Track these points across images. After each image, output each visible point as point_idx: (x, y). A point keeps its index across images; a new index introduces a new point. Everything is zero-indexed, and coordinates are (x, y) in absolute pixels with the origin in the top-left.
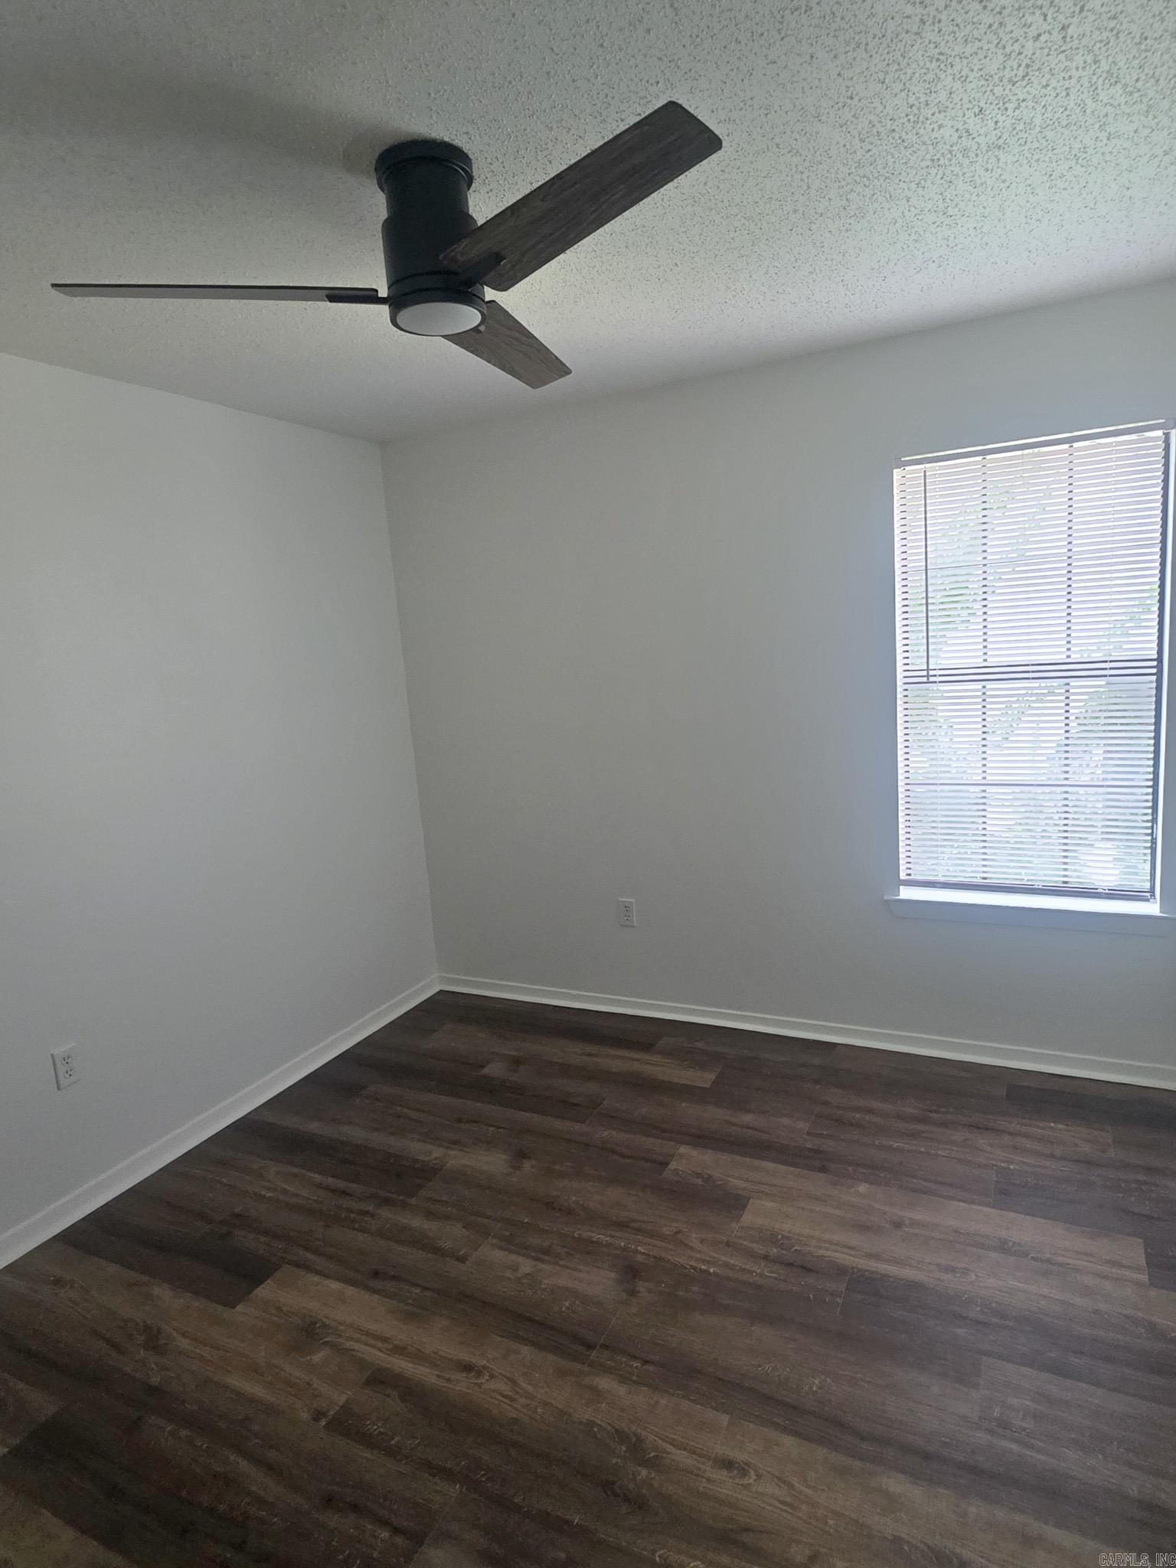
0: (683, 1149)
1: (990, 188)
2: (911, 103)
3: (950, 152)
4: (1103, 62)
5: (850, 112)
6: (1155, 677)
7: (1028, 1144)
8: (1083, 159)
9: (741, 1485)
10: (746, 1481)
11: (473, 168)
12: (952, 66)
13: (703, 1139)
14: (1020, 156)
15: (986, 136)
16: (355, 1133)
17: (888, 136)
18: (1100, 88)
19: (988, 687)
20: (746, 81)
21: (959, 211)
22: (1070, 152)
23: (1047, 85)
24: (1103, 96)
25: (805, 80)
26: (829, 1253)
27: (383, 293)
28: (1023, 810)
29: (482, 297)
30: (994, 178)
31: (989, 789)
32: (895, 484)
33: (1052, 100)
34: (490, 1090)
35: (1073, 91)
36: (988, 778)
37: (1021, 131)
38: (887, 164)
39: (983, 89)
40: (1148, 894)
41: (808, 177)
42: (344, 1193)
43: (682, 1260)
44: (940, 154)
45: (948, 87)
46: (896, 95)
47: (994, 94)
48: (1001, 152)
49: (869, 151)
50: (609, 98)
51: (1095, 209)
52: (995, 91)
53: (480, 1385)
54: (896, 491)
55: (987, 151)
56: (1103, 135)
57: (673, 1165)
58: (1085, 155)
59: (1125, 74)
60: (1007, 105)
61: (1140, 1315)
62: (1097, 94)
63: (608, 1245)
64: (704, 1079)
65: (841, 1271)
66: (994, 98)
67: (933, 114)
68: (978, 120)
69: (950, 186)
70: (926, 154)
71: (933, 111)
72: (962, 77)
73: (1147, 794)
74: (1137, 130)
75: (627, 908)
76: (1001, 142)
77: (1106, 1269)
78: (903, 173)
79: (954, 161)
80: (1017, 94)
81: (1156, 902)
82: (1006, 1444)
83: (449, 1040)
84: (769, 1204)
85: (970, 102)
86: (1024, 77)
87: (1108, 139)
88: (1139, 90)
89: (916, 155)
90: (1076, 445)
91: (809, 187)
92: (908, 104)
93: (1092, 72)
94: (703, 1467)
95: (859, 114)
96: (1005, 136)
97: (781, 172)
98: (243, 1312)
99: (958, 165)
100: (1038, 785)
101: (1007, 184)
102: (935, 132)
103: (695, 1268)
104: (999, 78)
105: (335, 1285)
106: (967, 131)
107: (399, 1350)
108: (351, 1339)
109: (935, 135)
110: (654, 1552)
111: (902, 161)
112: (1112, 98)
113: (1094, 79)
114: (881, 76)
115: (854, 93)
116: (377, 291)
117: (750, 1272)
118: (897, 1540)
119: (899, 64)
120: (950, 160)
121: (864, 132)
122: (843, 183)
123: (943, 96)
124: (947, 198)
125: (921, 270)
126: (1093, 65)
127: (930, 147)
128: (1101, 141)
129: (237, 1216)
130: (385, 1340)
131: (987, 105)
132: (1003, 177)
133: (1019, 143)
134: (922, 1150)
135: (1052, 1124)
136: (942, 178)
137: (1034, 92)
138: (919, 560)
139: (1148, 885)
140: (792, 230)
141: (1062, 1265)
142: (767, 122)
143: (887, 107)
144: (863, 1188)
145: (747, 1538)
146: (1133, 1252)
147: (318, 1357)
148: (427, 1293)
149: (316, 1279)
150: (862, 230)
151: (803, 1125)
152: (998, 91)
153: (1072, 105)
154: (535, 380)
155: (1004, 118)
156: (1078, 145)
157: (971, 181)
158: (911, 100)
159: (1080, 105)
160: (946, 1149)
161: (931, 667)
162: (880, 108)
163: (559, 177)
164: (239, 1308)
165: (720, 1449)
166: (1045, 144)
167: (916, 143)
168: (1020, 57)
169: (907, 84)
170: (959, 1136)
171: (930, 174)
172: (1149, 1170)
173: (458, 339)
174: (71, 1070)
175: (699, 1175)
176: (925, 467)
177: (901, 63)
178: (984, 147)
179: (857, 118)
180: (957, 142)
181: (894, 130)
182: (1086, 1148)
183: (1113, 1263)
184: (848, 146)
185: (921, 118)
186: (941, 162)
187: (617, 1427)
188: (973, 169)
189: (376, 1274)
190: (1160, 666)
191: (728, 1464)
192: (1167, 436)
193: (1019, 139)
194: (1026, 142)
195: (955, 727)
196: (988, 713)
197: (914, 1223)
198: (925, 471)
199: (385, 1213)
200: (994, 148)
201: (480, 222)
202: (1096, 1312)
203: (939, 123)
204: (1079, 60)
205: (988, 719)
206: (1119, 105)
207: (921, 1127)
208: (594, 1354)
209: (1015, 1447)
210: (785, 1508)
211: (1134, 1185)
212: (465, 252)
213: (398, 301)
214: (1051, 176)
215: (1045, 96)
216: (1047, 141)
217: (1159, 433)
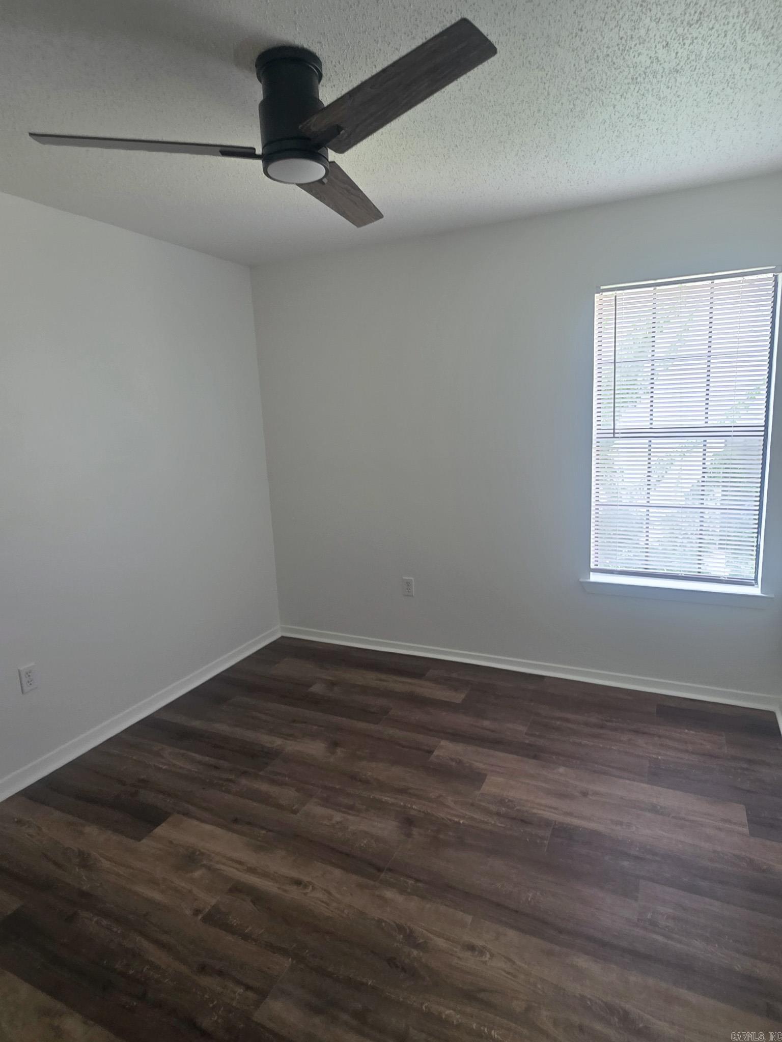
0: (443, 743)
1: (669, 101)
2: (621, 36)
3: (645, 73)
4: (751, 14)
5: (580, 41)
6: (763, 438)
7: (670, 743)
8: (732, 83)
9: (481, 961)
10: (484, 959)
11: (323, 68)
12: (650, 11)
13: (456, 736)
14: (691, 78)
15: (669, 63)
16: (223, 728)
17: (604, 60)
18: (747, 32)
19: (653, 441)
20: (511, 14)
21: (647, 116)
22: (724, 77)
23: (713, 28)
24: (749, 39)
25: (551, 15)
26: (540, 812)
27: (259, 151)
28: (668, 528)
29: (327, 158)
30: (672, 94)
31: (651, 510)
32: (596, 304)
33: (715, 39)
34: (315, 702)
35: (729, 33)
36: (651, 502)
37: (693, 60)
38: (602, 80)
39: (670, 29)
40: (753, 581)
41: (549, 87)
42: (216, 768)
43: (442, 815)
44: (638, 74)
45: (646, 26)
46: (611, 30)
47: (677, 33)
48: (678, 75)
49: (591, 69)
50: (418, 21)
51: (737, 119)
52: (678, 31)
53: (305, 894)
54: (596, 309)
55: (669, 74)
56: (747, 66)
57: (436, 753)
58: (733, 80)
59: (764, 23)
60: (685, 41)
61: (744, 854)
62: (745, 36)
63: (392, 804)
64: (458, 697)
65: (547, 823)
66: (677, 35)
67: (635, 45)
68: (665, 51)
69: (642, 98)
70: (628, 74)
71: (635, 42)
72: (657, 18)
73: (755, 515)
74: (769, 63)
75: (408, 583)
76: (679, 68)
77: (721, 824)
78: (612, 86)
79: (647, 80)
80: (692, 34)
81: (758, 587)
82: (655, 936)
83: (289, 668)
84: (500, 780)
85: (660, 37)
86: (697, 21)
87: (750, 69)
88: (773, 35)
89: (622, 74)
90: (716, 281)
91: (549, 94)
92: (619, 37)
93: (742, 21)
94: (455, 949)
95: (586, 43)
96: (682, 64)
97: (531, 82)
98: (147, 845)
99: (649, 83)
100: (683, 507)
101: (681, 98)
102: (635, 58)
103: (450, 820)
104: (681, 21)
105: (208, 827)
106: (657, 58)
107: (252, 870)
108: (217, 862)
109: (635, 60)
110: (422, 1004)
111: (612, 78)
112: (754, 40)
113: (744, 25)
114: (603, 15)
115: (584, 26)
116: (254, 149)
117: (486, 823)
118: (583, 998)
119: (615, 7)
120: (644, 79)
121: (589, 56)
122: (572, 92)
123: (643, 32)
124: (640, 107)
125: (619, 157)
126: (744, 15)
127: (632, 70)
128: (745, 70)
129: (143, 781)
130: (240, 863)
131: (672, 40)
132: (678, 93)
133: (691, 69)
134: (601, 746)
135: (686, 731)
136: (638, 92)
137: (703, 32)
138: (610, 356)
139: (753, 576)
140: (535, 125)
141: (693, 821)
142: (524, 45)
143: (605, 39)
144: (562, 770)
145: (482, 995)
146: (739, 813)
147: (197, 874)
148: (270, 834)
149: (195, 822)
150: (582, 127)
151: (523, 729)
152: (680, 30)
153: (728, 43)
154: (359, 222)
155: (682, 50)
156: (729, 73)
157: (657, 95)
158: (622, 34)
159: (733, 44)
160: (617, 746)
161: (616, 427)
162: (600, 38)
163: (384, 71)
164: (144, 841)
165: (467, 938)
166: (708, 70)
167: (622, 66)
168: (696, 6)
169: (620, 22)
170: (625, 737)
171: (630, 88)
172: (750, 761)
173: (308, 187)
174: (31, 681)
175: (452, 760)
176: (616, 293)
177: (617, 7)
178: (667, 71)
179: (585, 46)
180: (650, 66)
181: (608, 55)
182: (708, 746)
183: (725, 821)
184: (577, 65)
185: (627, 48)
186: (638, 80)
187: (398, 923)
188: (658, 86)
189: (236, 821)
190: (766, 431)
191: (471, 948)
192: (776, 278)
193: (691, 67)
194: (695, 69)
195: (625, 472)
196: (652, 459)
197: (596, 793)
198: (616, 297)
199: (244, 781)
200: (674, 72)
201: (326, 104)
202: (715, 852)
203: (639, 52)
204: (735, 11)
205: (652, 463)
206: (759, 45)
207: (602, 731)
208: (383, 875)
209: (660, 939)
210: (509, 976)
211: (739, 771)
212: (315, 125)
213: (268, 158)
214: (710, 94)
215: (711, 36)
216: (709, 68)
217: (771, 275)
